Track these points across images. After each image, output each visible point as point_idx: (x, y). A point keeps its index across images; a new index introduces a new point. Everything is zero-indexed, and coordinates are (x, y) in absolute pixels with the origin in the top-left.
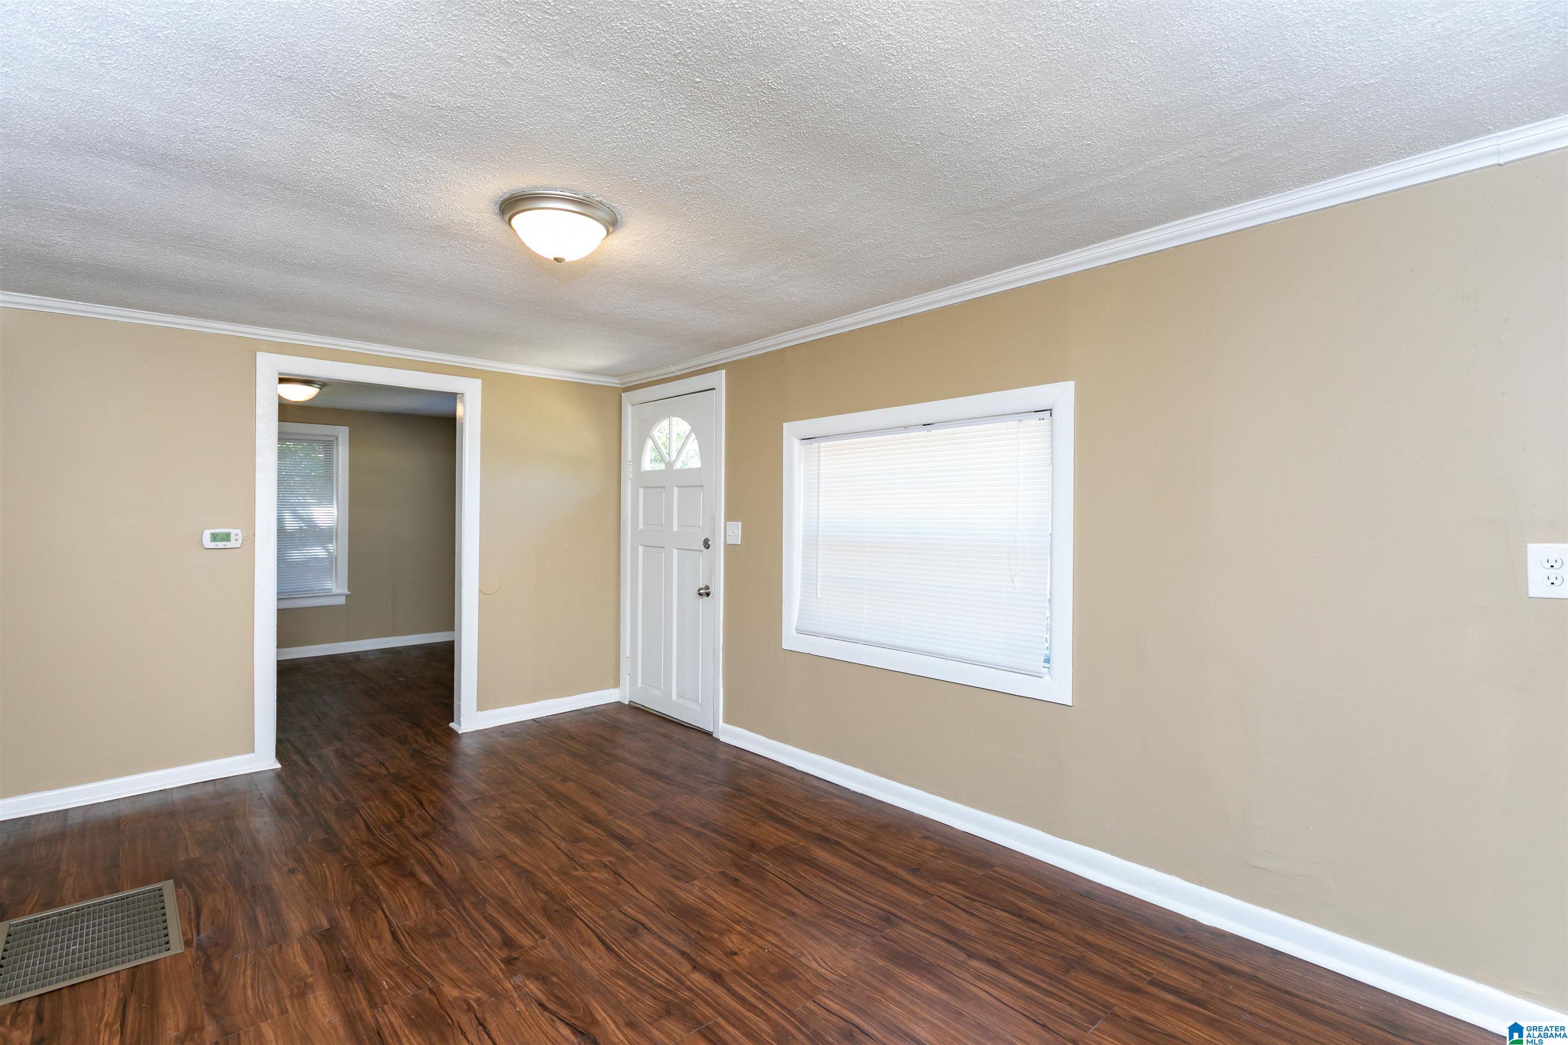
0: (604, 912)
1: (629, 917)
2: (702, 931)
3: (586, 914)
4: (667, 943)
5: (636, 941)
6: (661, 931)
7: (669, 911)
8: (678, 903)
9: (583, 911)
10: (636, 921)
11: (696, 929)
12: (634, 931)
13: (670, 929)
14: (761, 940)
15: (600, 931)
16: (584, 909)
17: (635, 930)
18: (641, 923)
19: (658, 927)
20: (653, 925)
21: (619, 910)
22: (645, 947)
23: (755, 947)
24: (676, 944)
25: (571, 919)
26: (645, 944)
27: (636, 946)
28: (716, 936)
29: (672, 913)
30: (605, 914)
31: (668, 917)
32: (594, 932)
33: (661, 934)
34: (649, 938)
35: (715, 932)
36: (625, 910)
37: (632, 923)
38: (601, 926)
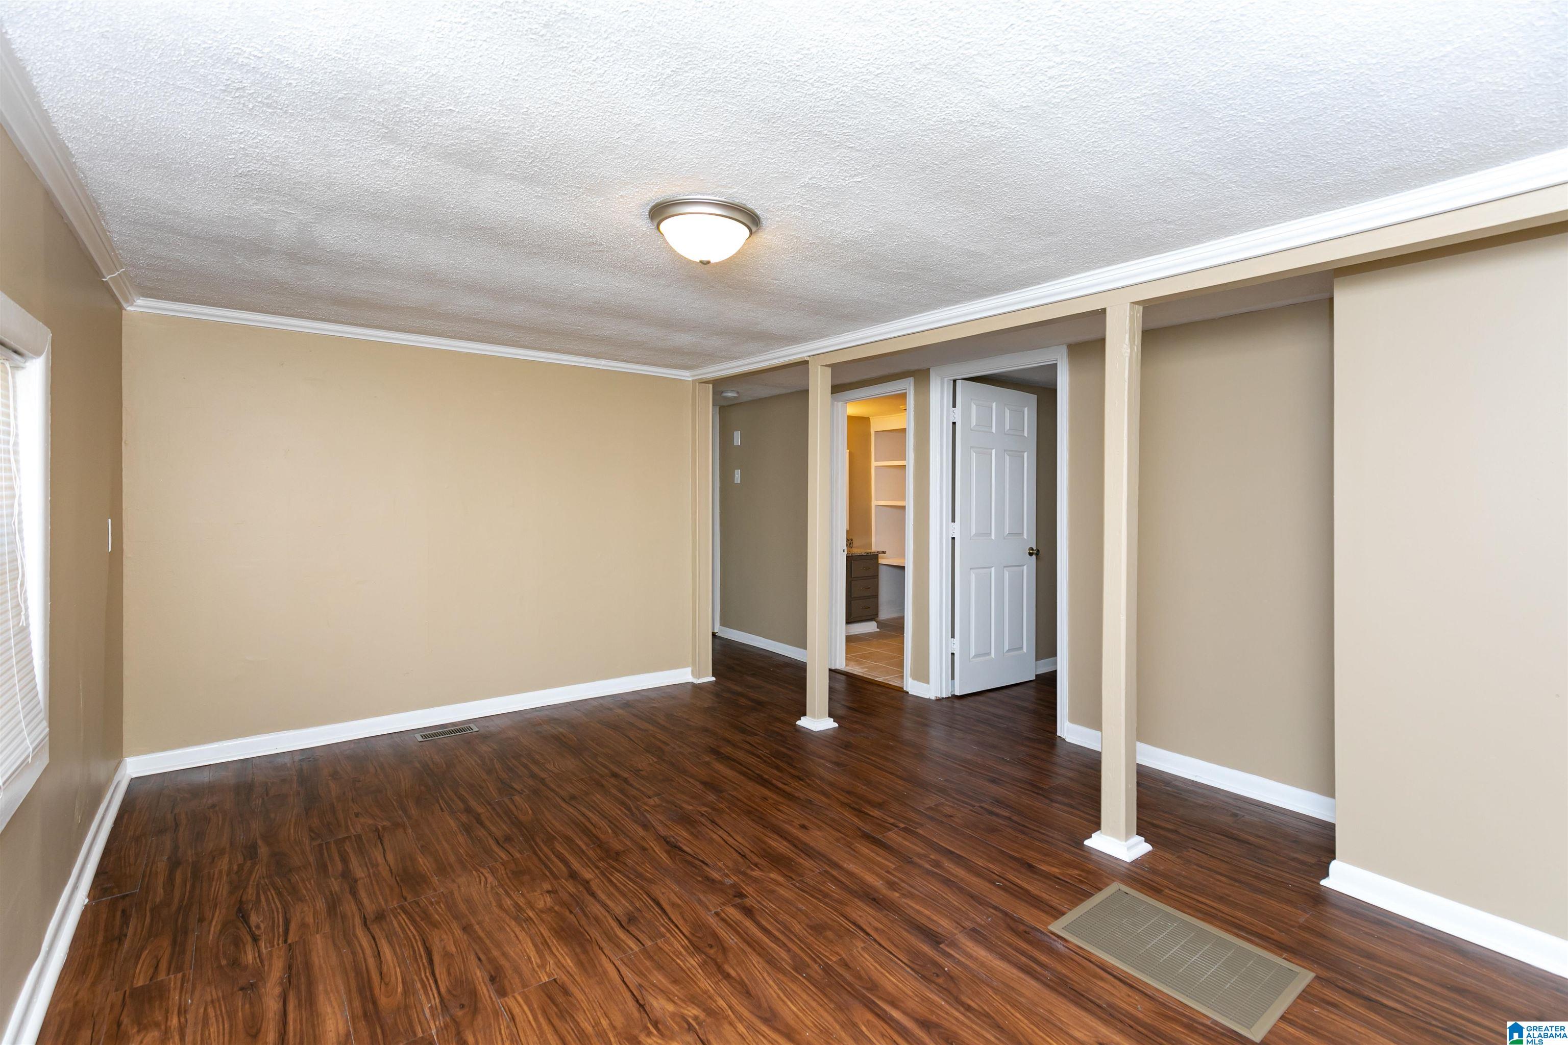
0: (660, 944)
1: (634, 936)
2: (567, 913)
3: (679, 942)
4: (604, 905)
5: (631, 908)
6: (605, 917)
7: (590, 941)
8: (578, 950)
9: (682, 946)
10: (628, 931)
11: (572, 916)
12: (632, 919)
13: (597, 919)
14: (519, 902)
15: (664, 920)
16: (680, 948)
17: (630, 920)
18: (623, 927)
19: (608, 921)
20: (612, 925)
21: (643, 945)
22: (624, 902)
23: (528, 895)
24: (596, 903)
25: (693, 935)
26: (624, 905)
27: (632, 903)
28: (556, 908)
29: (588, 937)
30: (659, 941)
31: (595, 933)
32: (670, 919)
33: (607, 914)
34: (619, 911)
35: (556, 912)
36: (637, 945)
37: (632, 929)
38: (663, 925)
